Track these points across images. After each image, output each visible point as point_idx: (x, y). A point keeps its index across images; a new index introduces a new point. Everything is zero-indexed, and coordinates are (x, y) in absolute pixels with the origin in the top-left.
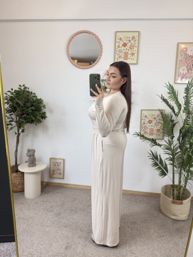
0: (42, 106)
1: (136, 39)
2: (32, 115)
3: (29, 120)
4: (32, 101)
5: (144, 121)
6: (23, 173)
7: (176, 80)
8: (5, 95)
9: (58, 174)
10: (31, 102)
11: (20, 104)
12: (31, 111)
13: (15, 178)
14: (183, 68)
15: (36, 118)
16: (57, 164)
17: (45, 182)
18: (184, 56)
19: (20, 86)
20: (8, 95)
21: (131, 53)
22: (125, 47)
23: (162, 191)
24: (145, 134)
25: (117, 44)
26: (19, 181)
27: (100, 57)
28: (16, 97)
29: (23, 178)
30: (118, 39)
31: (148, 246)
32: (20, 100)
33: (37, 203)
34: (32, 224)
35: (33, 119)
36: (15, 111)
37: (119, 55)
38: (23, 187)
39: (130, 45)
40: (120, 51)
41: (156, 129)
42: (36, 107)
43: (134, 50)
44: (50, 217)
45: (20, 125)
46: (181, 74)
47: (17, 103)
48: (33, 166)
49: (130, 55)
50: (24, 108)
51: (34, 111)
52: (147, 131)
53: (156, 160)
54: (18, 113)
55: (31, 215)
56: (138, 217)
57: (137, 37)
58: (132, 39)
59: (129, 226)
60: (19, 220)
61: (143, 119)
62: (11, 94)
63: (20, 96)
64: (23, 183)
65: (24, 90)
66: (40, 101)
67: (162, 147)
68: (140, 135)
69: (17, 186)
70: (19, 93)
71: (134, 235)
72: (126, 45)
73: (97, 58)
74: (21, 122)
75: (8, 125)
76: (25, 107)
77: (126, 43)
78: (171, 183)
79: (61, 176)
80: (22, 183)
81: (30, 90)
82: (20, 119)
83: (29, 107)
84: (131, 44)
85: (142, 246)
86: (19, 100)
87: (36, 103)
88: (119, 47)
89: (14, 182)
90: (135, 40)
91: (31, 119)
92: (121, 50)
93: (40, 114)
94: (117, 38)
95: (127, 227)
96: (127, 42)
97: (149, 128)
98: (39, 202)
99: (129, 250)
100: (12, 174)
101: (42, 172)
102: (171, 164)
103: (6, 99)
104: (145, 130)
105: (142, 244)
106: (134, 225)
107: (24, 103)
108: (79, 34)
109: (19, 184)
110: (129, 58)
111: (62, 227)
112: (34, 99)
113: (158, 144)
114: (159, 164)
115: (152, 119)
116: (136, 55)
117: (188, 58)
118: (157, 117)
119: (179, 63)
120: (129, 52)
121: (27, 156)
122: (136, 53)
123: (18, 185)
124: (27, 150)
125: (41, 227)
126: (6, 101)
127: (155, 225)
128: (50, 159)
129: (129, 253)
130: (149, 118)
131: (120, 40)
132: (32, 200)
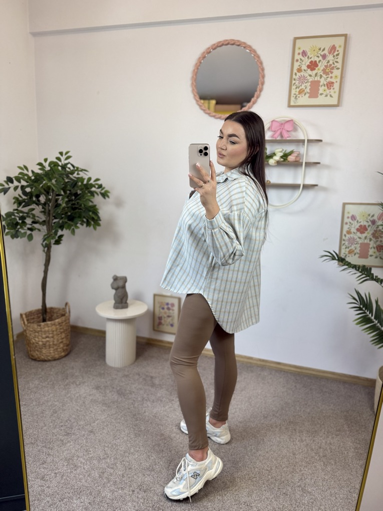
1: (338, 51)
5: (349, 228)
9: (167, 325)
16: (169, 307)
17: (144, 339)
21: (325, 83)
22: (312, 69)
24: (350, 255)
25: (296, 65)
27: (258, 93)
30: (299, 54)
31: (341, 482)
33: (127, 376)
34: (115, 414)
37: (300, 88)
39: (325, 66)
40: (303, 80)
41: (375, 246)
43: (333, 75)
44: (150, 405)
48: (123, 308)
49: (323, 86)
52: (354, 249)
53: (366, 311)
55: (116, 399)
56: (322, 423)
57: (340, 46)
58: (330, 53)
59: (304, 438)
60: (95, 405)
61: (346, 223)
68: (337, 258)
71: (312, 457)
72: (317, 66)
73: (253, 96)
77: (316, 61)
84: (326, 64)
85: (327, 480)
88: (299, 70)
90: (336, 53)
92: (304, 76)
94: (297, 51)
95: (298, 440)
96: (317, 59)
97: (360, 241)
98: (131, 376)
99: (299, 484)
104: (351, 246)
105: (326, 477)
106: (314, 437)
108: (218, 48)
110: (321, 94)
111: (171, 426)
113: (376, 277)
114: (375, 320)
115: (367, 224)
116: (336, 86)
118: (379, 219)
120: (323, 81)
121: (113, 288)
122: (336, 82)
124: (113, 277)
125: (131, 421)
127: (358, 442)
128: (155, 295)
129: (299, 491)
130: (359, 221)
131: (303, 56)
132: (118, 370)
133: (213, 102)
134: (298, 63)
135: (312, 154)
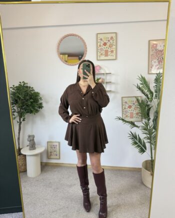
0: (39, 99)
1: (114, 39)
2: (31, 106)
3: (28, 111)
6: (25, 156)
7: (150, 71)
10: (30, 95)
11: (20, 98)
12: (30, 103)
14: (154, 60)
15: (34, 109)
16: (54, 147)
17: (44, 163)
18: (155, 51)
19: (20, 82)
22: (105, 46)
23: (143, 166)
25: (99, 44)
27: (85, 55)
28: (17, 92)
29: (25, 160)
32: (21, 95)
33: (38, 181)
36: (17, 103)
38: (26, 167)
41: (135, 113)
42: (34, 99)
43: (113, 48)
45: (21, 115)
46: (153, 66)
47: (18, 97)
48: (33, 149)
50: (24, 101)
52: (128, 115)
53: (135, 139)
54: (19, 105)
57: (114, 37)
61: (124, 105)
62: (13, 90)
63: (20, 91)
64: (25, 164)
65: (24, 86)
66: (37, 94)
67: (140, 128)
68: (121, 119)
69: (21, 167)
70: (20, 88)
72: (106, 44)
76: (25, 99)
78: (150, 159)
79: (58, 157)
81: (28, 85)
82: (21, 110)
83: (28, 100)
87: (33, 96)
91: (31, 109)
92: (102, 48)
93: (37, 105)
96: (107, 42)
97: (130, 112)
101: (41, 154)
102: (149, 142)
104: (126, 114)
107: (24, 96)
108: (67, 37)
109: (22, 165)
110: (109, 55)
112: (32, 93)
113: (137, 125)
114: (139, 143)
115: (131, 105)
116: (115, 52)
117: (158, 52)
118: (136, 103)
119: (151, 57)
120: (109, 50)
121: (28, 141)
122: (114, 50)
124: (28, 136)
128: (48, 142)
130: (128, 104)
131: (101, 40)
132: (33, 178)
133: (67, 56)
135: (108, 79)
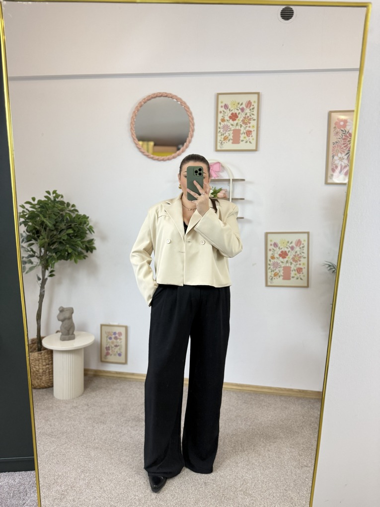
0: (86, 229)
1: (253, 106)
2: (68, 244)
3: (63, 254)
4: (69, 219)
5: (272, 254)
6: (51, 352)
7: (329, 178)
8: (20, 210)
9: (115, 355)
10: (68, 222)
12: (66, 238)
13: (37, 362)
14: (340, 155)
15: (75, 250)
16: (116, 336)
17: (92, 370)
18: (342, 135)
19: (48, 192)
20: (27, 209)
21: (245, 131)
24: (275, 277)
25: (220, 116)
26: (44, 367)
27: (190, 138)
28: (41, 212)
29: (51, 362)
30: (222, 107)
32: (48, 218)
35: (70, 251)
36: (38, 237)
38: (51, 378)
40: (226, 128)
42: (77, 229)
43: (251, 125)
44: (99, 432)
45: (46, 263)
46: (337, 167)
47: (42, 223)
48: (70, 339)
50: (55, 233)
51: (73, 238)
52: (278, 272)
54: (43, 240)
57: (255, 102)
58: (247, 107)
60: (43, 437)
61: (270, 250)
62: (31, 207)
63: (47, 210)
64: (50, 370)
65: (55, 200)
66: (84, 220)
69: (40, 376)
70: (46, 205)
71: (253, 464)
73: (185, 142)
74: (48, 257)
75: (25, 263)
76: (57, 229)
77: (236, 113)
79: (122, 359)
80: (49, 372)
81: (65, 200)
82: (48, 252)
83: (63, 230)
86: (46, 217)
87: (75, 223)
88: (223, 120)
89: (34, 369)
90: (252, 107)
91: (67, 251)
92: (227, 125)
93: (82, 242)
97: (283, 266)
100: (30, 354)
101: (86, 351)
103: (23, 216)
107: (55, 223)
108: (153, 99)
109: (44, 372)
110: (242, 141)
112: (72, 216)
115: (287, 250)
116: (254, 134)
117: (348, 137)
118: (297, 245)
119: (333, 147)
121: (59, 320)
123: (41, 374)
125: (81, 449)
126: (22, 220)
127: (292, 446)
130: (281, 247)
131: (225, 108)
132: (66, 402)
133: (152, 144)
134: (222, 115)
